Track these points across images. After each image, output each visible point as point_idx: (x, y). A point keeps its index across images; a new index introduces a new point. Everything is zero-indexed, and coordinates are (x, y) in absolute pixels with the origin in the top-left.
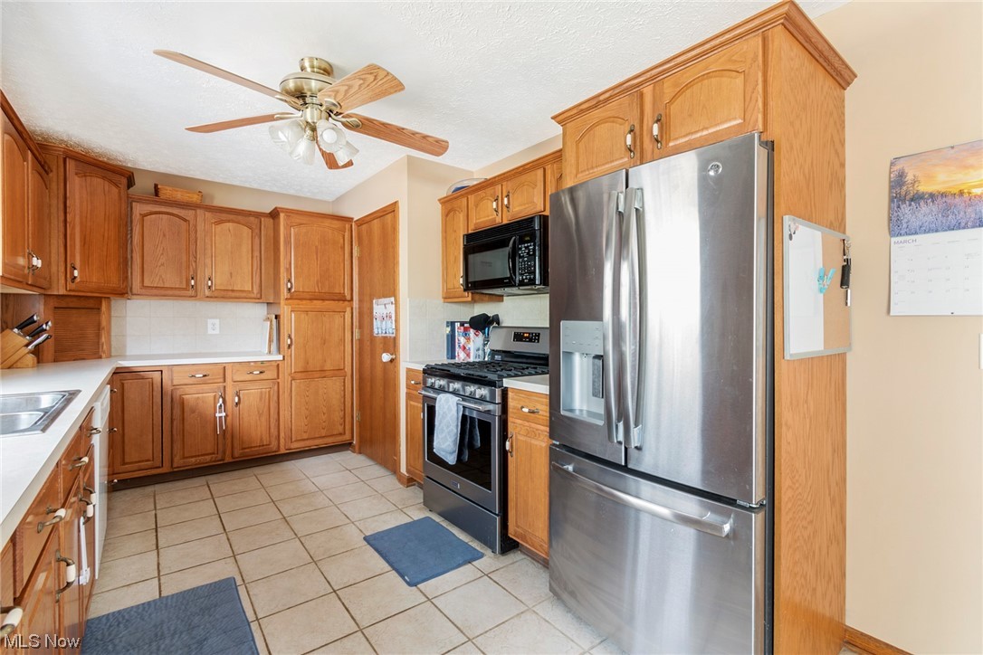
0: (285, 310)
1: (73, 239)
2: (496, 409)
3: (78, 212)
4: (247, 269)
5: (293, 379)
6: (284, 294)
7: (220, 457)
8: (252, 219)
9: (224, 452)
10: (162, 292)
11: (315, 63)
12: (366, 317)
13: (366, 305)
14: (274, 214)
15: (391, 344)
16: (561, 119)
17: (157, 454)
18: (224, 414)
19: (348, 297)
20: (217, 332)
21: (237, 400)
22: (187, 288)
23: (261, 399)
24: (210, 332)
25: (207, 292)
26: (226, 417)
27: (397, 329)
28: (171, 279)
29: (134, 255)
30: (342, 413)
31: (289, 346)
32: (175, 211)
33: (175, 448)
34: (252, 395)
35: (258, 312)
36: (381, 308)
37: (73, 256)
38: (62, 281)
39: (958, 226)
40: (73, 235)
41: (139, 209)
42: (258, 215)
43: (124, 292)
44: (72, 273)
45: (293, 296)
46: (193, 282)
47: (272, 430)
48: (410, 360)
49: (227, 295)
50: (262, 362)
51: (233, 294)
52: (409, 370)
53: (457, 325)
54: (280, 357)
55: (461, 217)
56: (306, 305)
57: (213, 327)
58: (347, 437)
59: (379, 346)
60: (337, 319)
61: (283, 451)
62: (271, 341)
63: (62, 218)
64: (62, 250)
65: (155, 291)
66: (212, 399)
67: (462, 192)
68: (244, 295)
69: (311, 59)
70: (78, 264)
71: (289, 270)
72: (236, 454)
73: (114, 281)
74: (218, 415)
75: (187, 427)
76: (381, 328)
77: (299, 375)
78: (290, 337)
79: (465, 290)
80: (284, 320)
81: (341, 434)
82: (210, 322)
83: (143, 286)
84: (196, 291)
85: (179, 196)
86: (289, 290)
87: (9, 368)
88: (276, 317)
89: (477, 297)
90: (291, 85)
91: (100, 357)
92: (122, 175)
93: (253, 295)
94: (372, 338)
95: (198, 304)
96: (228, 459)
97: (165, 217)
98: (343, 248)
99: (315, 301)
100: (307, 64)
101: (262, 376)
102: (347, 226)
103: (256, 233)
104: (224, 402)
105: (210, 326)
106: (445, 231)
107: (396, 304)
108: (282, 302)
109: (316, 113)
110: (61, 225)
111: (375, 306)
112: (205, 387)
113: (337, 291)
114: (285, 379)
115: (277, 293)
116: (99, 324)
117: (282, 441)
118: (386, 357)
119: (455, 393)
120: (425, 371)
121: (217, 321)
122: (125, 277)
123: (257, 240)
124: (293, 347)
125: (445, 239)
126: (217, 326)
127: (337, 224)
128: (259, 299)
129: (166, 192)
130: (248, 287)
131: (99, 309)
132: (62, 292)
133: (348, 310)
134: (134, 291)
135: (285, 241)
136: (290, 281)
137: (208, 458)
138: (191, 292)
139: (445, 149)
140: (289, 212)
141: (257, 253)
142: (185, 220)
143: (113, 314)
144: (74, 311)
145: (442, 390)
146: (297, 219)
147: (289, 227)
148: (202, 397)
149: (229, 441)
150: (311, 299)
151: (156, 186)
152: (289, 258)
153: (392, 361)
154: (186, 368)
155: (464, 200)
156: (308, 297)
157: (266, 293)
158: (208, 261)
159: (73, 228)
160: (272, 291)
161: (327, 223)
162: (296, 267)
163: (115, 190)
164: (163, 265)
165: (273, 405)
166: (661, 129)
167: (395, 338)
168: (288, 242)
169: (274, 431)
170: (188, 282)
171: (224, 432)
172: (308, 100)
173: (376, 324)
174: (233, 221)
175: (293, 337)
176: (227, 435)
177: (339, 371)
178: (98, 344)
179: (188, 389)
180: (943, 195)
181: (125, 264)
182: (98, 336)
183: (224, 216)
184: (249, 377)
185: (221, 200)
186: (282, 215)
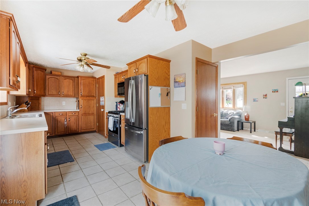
0: (80, 99)
1: (35, 84)
2: (119, 119)
3: (35, 79)
4: (72, 90)
5: (82, 115)
6: (80, 96)
7: (65, 132)
8: (73, 78)
9: (66, 131)
10: (52, 95)
11: (84, 54)
12: (99, 101)
13: (99, 98)
14: (78, 77)
15: (103, 107)
16: (128, 65)
17: (52, 131)
18: (66, 123)
19: (95, 96)
20: (65, 104)
21: (69, 120)
22: (58, 94)
23: (75, 120)
24: (63, 104)
25: (63, 95)
26: (67, 123)
27: (104, 104)
28: (54, 92)
29: (46, 87)
30: (94, 124)
31: (81, 108)
32: (56, 77)
33: (56, 130)
34: (73, 119)
35: (74, 100)
36: (102, 99)
37: (35, 88)
38: (32, 93)
39: (180, 87)
40: (35, 83)
41: (47, 77)
42: (74, 77)
43: (44, 96)
44: (34, 92)
45: (82, 96)
46: (59, 93)
47: (77, 127)
48: (107, 110)
49: (67, 96)
50: (75, 111)
51: (68, 96)
52: (106, 112)
53: (118, 103)
54: (79, 110)
55: (118, 79)
56: (85, 98)
57: (64, 103)
58: (95, 129)
59: (101, 107)
60: (93, 101)
61: (80, 132)
62: (77, 107)
63: (32, 80)
64: (32, 87)
65: (51, 95)
66: (64, 120)
67: (118, 74)
68: (71, 96)
69: (83, 53)
70: (35, 90)
71: (81, 90)
72: (69, 132)
73: (43, 93)
74: (65, 123)
75: (58, 125)
76: (102, 103)
77: (83, 115)
78: (81, 106)
79: (118, 95)
80: (80, 102)
81: (93, 129)
82: (63, 102)
83: (48, 94)
84: (60, 95)
85: (56, 73)
86: (81, 95)
87: (23, 112)
88: (78, 101)
89: (121, 96)
90: (79, 58)
91: (39, 110)
92: (44, 70)
93: (73, 96)
94: (100, 106)
95: (60, 98)
96: (67, 133)
97: (53, 78)
98: (94, 85)
99: (87, 97)
100: (82, 54)
101: (75, 115)
102: (95, 80)
103: (74, 81)
104: (66, 120)
105: (63, 103)
106: (115, 82)
107: (104, 98)
108: (80, 98)
109: (84, 63)
110: (32, 81)
111: (101, 98)
112: (62, 117)
113: (92, 95)
114: (80, 115)
115: (78, 95)
116: (39, 103)
117: (80, 130)
118: (102, 110)
119: (113, 116)
120: (108, 112)
121: (65, 102)
122: (45, 93)
123: (74, 83)
124: (82, 108)
125: (115, 83)
126: (65, 103)
127: (92, 79)
128: (74, 97)
129: (53, 73)
130: (72, 94)
131: (39, 99)
132: (32, 96)
133: (95, 99)
134: (47, 95)
135: (80, 84)
136: (81, 93)
137: (63, 133)
138: (59, 95)
139: (110, 68)
140: (81, 77)
141: (74, 86)
142: (58, 79)
143: (42, 100)
144: (34, 100)
145: (111, 116)
146: (83, 78)
147: (81, 80)
148: (62, 119)
149: (67, 129)
150: (86, 97)
151: (51, 71)
152: (81, 87)
153: (104, 111)
154: (58, 112)
155: (118, 75)
156: (86, 96)
157: (76, 95)
158: (63, 88)
159: (35, 82)
160: (77, 95)
161: (90, 79)
162: (83, 89)
163: (43, 73)
164: (53, 89)
165: (77, 121)
166: (138, 70)
167: (104, 106)
168: (81, 84)
169: (78, 127)
170: (58, 93)
171: (66, 127)
172: (82, 61)
173: (101, 102)
174: (68, 79)
175: (82, 105)
176: (67, 128)
177: (93, 114)
178: (39, 107)
179: (58, 117)
180: (178, 82)
181: (45, 89)
182: (39, 105)
183: (66, 78)
184: (72, 115)
185: (66, 74)
186: (80, 78)
